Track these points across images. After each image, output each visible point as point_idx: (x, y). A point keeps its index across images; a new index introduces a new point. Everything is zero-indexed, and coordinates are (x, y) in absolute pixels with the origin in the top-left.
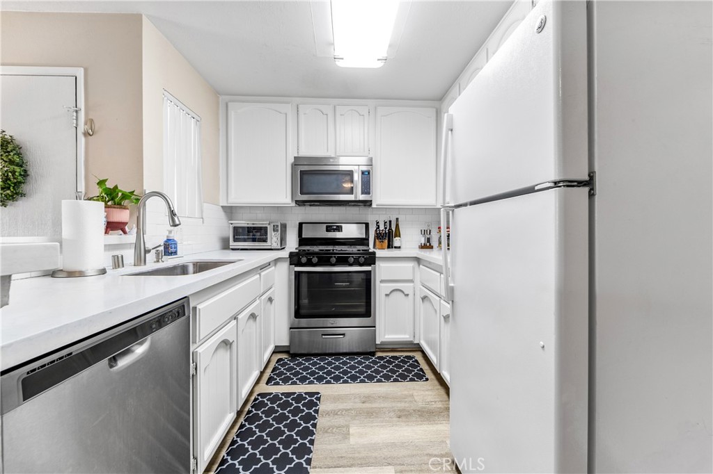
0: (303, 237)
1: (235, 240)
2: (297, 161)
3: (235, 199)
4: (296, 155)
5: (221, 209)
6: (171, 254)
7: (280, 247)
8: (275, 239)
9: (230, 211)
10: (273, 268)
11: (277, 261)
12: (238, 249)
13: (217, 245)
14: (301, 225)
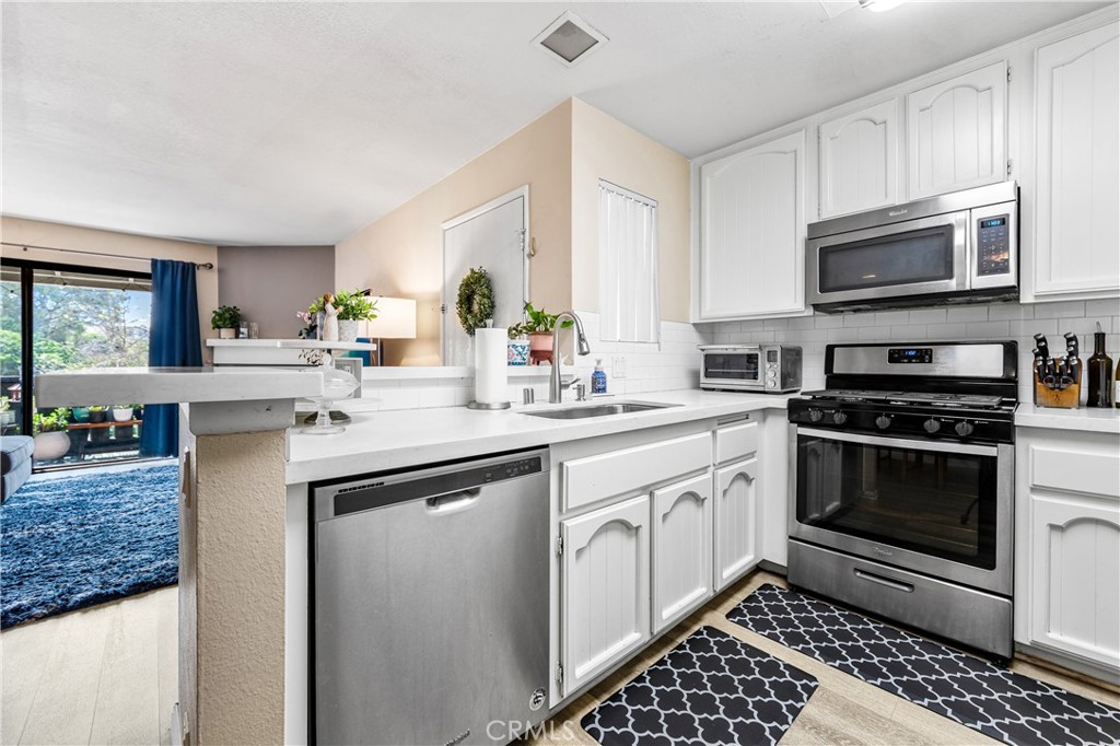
0: (835, 371)
1: (707, 375)
2: (815, 231)
3: (713, 311)
4: (815, 220)
5: (692, 328)
6: (598, 390)
7: (779, 390)
8: (770, 374)
9: (708, 330)
10: (756, 424)
11: (766, 412)
12: (713, 390)
13: (685, 382)
14: (830, 350)
